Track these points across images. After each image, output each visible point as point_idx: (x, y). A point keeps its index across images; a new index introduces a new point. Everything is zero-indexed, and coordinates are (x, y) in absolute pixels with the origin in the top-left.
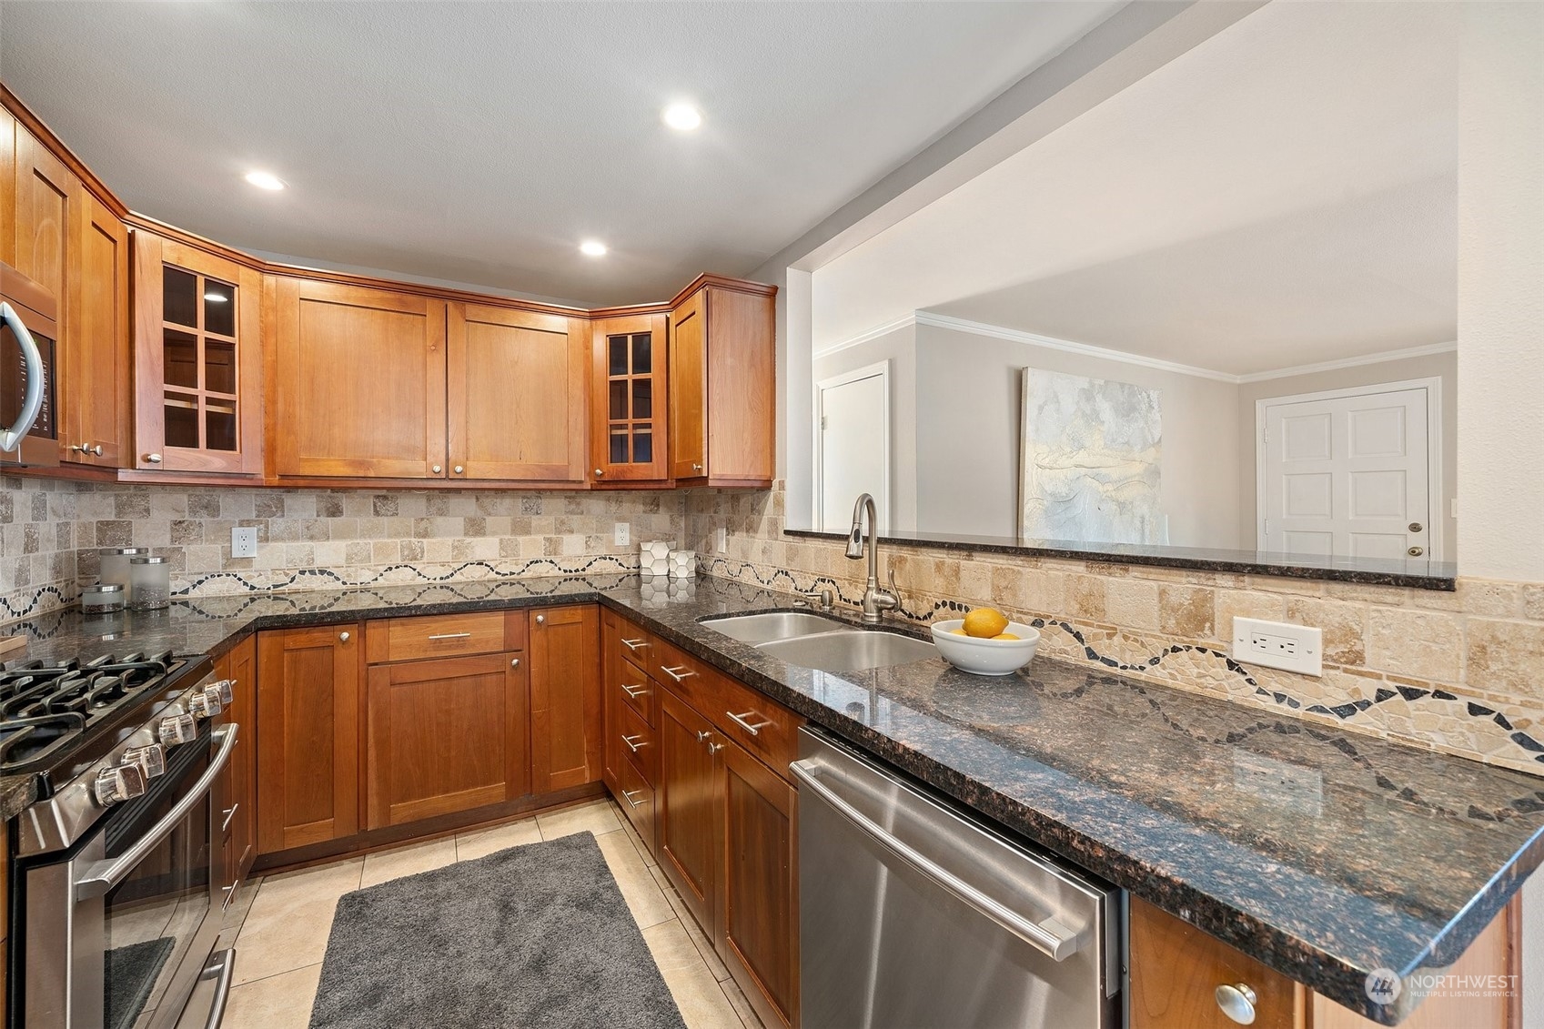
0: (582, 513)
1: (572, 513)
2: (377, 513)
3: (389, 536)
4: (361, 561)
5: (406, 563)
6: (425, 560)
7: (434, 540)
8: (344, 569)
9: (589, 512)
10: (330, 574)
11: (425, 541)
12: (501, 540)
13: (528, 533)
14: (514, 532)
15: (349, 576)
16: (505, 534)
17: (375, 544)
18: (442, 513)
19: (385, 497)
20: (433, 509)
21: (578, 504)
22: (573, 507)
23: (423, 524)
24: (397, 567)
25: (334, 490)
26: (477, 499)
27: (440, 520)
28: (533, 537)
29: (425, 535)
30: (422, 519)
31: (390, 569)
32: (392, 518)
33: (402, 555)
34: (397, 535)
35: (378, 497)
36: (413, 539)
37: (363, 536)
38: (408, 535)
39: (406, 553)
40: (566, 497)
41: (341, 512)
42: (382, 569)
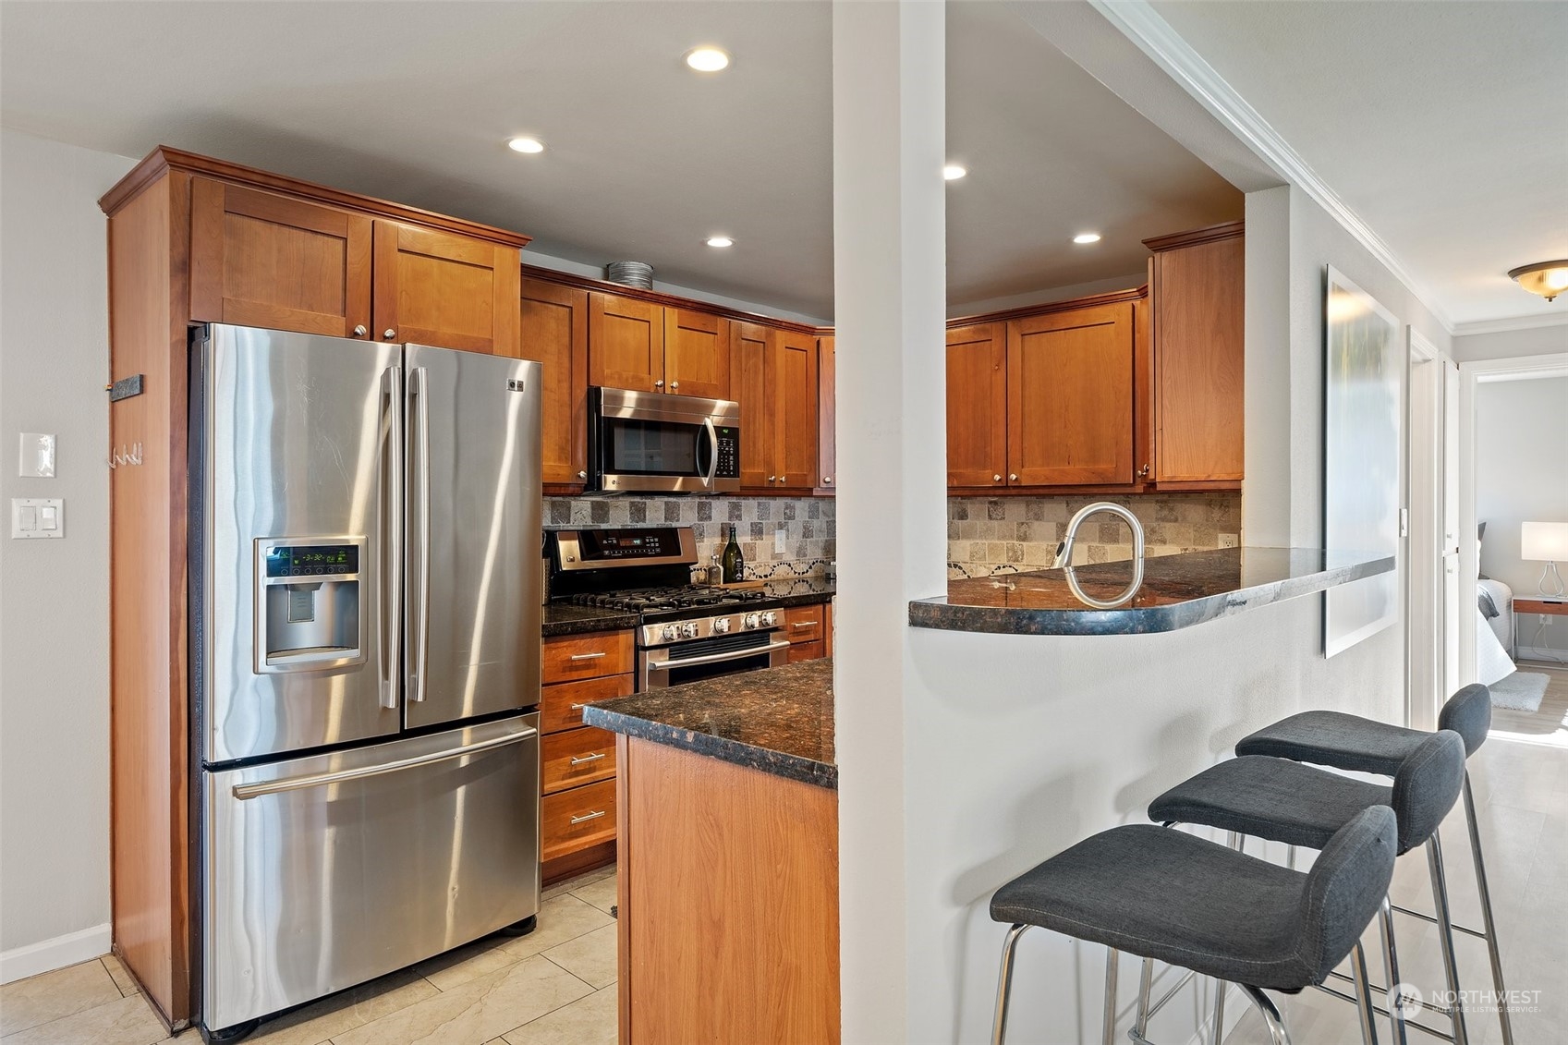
0: (1176, 520)
1: (1164, 519)
2: (990, 517)
3: (999, 539)
4: (980, 559)
5: (1011, 563)
6: (1024, 562)
7: (1031, 544)
8: (968, 565)
9: (1184, 519)
10: (960, 568)
11: (1024, 544)
12: (1089, 547)
13: (1116, 541)
14: (1101, 540)
15: (972, 571)
16: (1093, 541)
17: (989, 545)
18: (1038, 518)
19: (995, 503)
20: (1031, 514)
21: (1171, 509)
22: (1165, 512)
23: (1024, 528)
24: (1004, 567)
25: (963, 497)
26: (1067, 503)
27: (1036, 524)
28: (1121, 545)
29: (1024, 538)
30: (1023, 523)
31: (999, 568)
32: (1001, 522)
33: (1008, 556)
34: (1004, 537)
35: (990, 502)
36: (1016, 542)
37: (981, 537)
38: (1012, 538)
39: (1010, 554)
40: (1157, 501)
41: (967, 516)
42: (994, 567)
